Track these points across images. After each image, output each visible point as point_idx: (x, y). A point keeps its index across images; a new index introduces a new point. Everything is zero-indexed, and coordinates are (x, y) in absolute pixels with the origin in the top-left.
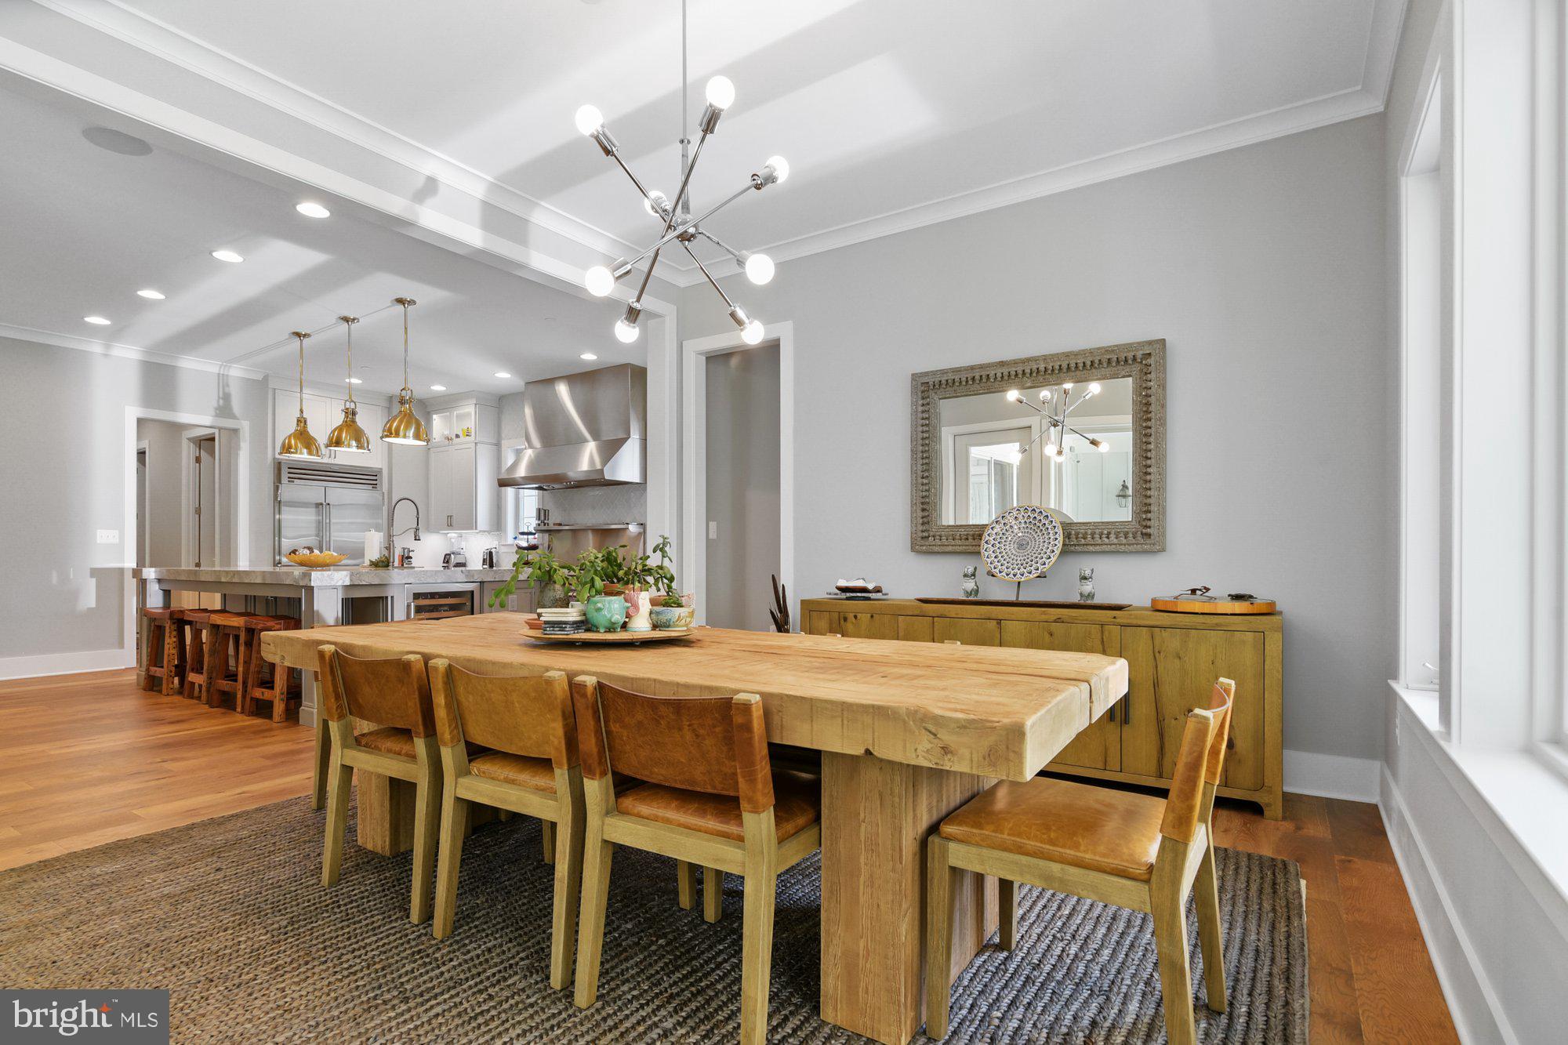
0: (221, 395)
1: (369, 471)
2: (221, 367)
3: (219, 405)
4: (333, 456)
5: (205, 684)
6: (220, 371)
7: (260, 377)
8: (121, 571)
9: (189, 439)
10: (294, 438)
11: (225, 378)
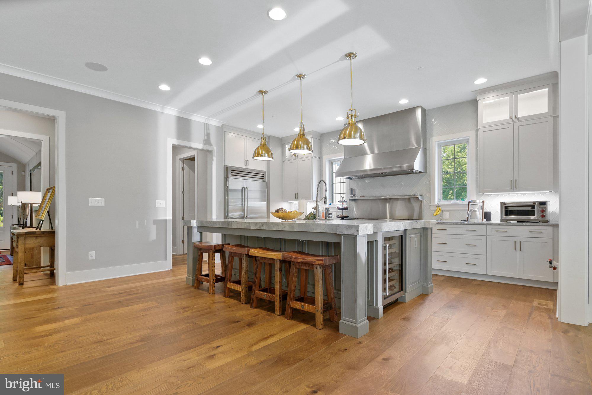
0: (206, 134)
1: (259, 172)
2: (206, 120)
3: (205, 139)
4: (247, 165)
5: (244, 291)
6: (205, 122)
7: (220, 125)
8: (166, 221)
9: (180, 159)
10: (261, 148)
11: (207, 125)
